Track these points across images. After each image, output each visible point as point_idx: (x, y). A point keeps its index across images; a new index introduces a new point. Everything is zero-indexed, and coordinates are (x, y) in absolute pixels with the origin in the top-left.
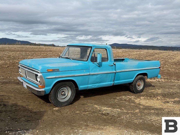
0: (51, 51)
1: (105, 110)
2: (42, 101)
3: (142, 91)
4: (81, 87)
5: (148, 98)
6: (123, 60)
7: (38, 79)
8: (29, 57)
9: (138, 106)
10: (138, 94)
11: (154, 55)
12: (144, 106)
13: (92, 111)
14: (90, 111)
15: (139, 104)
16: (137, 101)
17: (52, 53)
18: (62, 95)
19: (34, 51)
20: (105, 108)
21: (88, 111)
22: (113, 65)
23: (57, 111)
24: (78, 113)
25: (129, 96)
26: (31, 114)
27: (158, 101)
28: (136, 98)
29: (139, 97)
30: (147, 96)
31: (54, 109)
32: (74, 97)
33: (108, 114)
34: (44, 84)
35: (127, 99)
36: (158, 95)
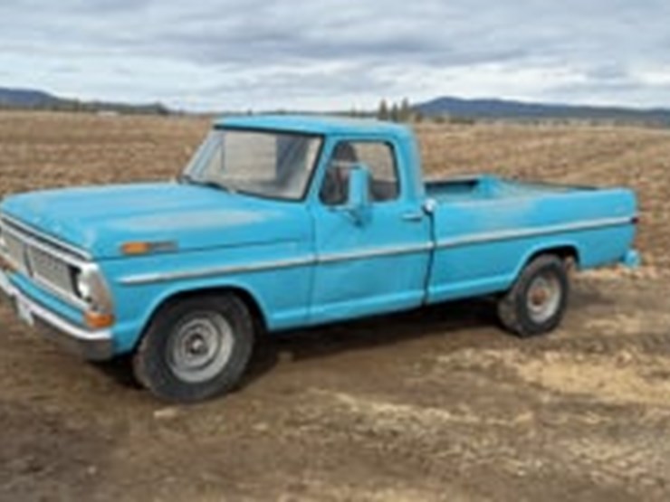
0: (146, 138)
1: (382, 415)
2: (105, 380)
3: (553, 323)
4: (277, 318)
5: (580, 357)
6: (471, 184)
7: (84, 288)
8: (48, 168)
9: (529, 394)
10: (536, 340)
11: (619, 153)
12: (557, 393)
13: (326, 420)
14: (315, 421)
15: (538, 386)
16: (528, 371)
17: (151, 145)
18: (193, 352)
19: (68, 139)
20: (386, 407)
21: (307, 423)
22: (420, 214)
23: (169, 423)
24: (264, 433)
25: (493, 347)
26: (53, 438)
27: (620, 373)
28: (523, 357)
29: (536, 353)
30: (575, 347)
31: (158, 414)
32: (245, 360)
33: (395, 434)
34: (109, 307)
35: (486, 364)
36: (622, 340)
